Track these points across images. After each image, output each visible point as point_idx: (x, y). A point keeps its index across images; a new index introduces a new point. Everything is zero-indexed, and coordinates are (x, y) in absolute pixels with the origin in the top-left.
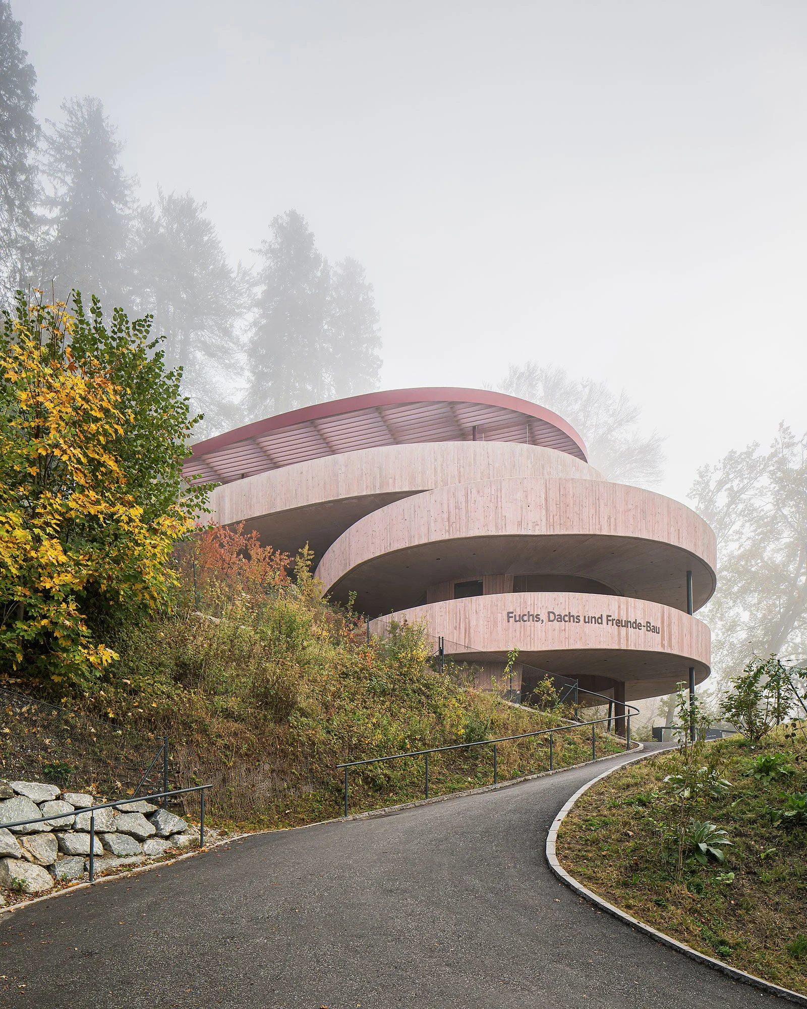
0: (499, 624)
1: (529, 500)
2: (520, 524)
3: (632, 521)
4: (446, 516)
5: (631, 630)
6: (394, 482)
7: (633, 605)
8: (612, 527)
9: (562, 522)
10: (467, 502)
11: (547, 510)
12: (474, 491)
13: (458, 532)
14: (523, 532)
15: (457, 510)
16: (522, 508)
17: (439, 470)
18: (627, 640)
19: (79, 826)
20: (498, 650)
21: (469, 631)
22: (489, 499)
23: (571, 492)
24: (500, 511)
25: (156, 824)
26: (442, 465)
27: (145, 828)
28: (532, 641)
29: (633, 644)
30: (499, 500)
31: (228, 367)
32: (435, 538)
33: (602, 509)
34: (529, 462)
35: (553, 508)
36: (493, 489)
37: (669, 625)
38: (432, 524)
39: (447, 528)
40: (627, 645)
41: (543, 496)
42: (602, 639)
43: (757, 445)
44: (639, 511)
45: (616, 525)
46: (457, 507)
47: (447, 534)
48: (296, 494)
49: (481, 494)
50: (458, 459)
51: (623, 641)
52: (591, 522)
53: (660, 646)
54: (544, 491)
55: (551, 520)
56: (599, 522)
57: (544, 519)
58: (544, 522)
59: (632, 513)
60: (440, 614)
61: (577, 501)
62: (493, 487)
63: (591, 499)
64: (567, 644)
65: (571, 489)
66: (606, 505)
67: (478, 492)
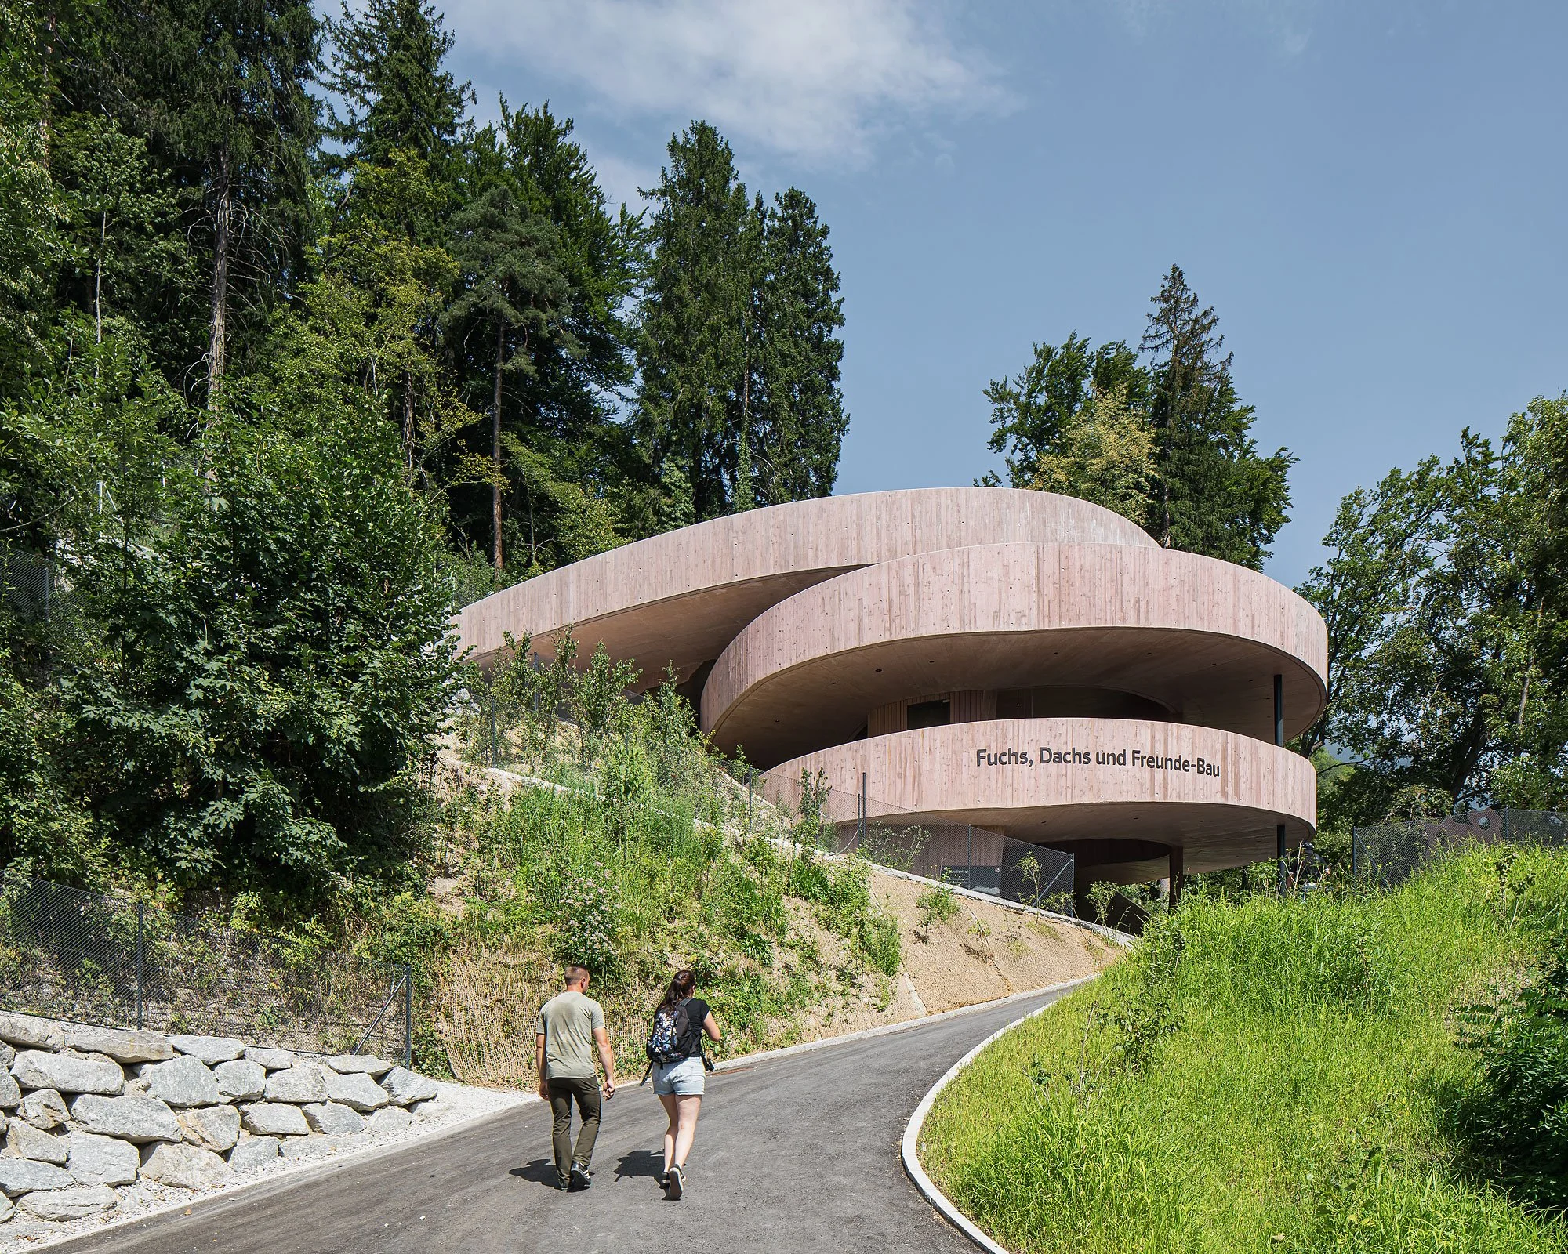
0: (965, 769)
1: (1012, 578)
2: (997, 615)
3: (1174, 605)
4: (885, 605)
6: (816, 555)
7: (1175, 734)
8: (1143, 615)
9: (1063, 610)
10: (917, 584)
11: (1040, 593)
12: (928, 568)
13: (904, 631)
14: (1003, 628)
15: (902, 597)
16: (1000, 592)
17: (884, 532)
18: (1166, 788)
19: (269, 1095)
20: (962, 807)
21: (919, 781)
22: (950, 578)
23: (1077, 564)
24: (966, 595)
25: (390, 1088)
26: (888, 526)
27: (374, 1094)
28: (1015, 794)
29: (1174, 794)
30: (966, 580)
32: (869, 639)
33: (1126, 588)
34: (1023, 516)
35: (1049, 590)
36: (956, 564)
37: (1236, 763)
38: (866, 620)
39: (888, 625)
40: (1165, 796)
41: (1034, 572)
42: (1125, 788)
44: (1186, 588)
45: (1148, 611)
46: (902, 592)
47: (888, 633)
48: (671, 577)
49: (939, 572)
50: (913, 517)
51: (1159, 790)
52: (1108, 607)
53: (1219, 795)
54: (1035, 563)
55: (1046, 609)
56: (1122, 608)
57: (1034, 606)
58: (1034, 612)
59: (1175, 591)
60: (877, 755)
61: (1087, 577)
62: (958, 561)
63: (1108, 574)
64: (1069, 796)
65: (1077, 559)
66: (1133, 582)
67: (934, 568)
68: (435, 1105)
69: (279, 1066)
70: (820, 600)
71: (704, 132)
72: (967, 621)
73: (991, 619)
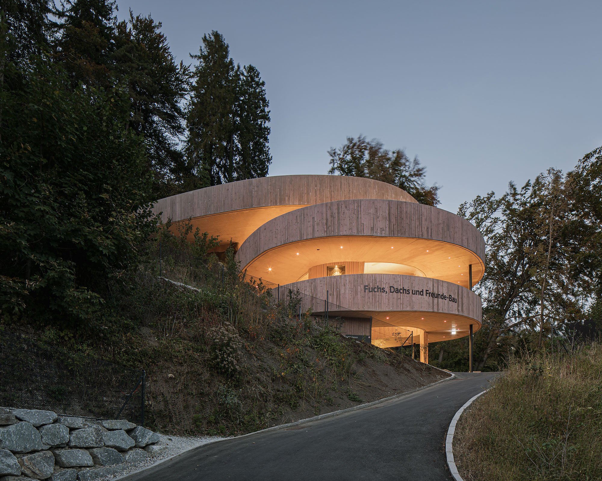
0: (359, 293)
1: (378, 214)
2: (373, 229)
3: (442, 231)
4: (325, 221)
5: (440, 300)
6: (289, 199)
7: (441, 284)
9: (399, 229)
10: (338, 213)
11: (390, 221)
12: (343, 206)
13: (333, 233)
14: (375, 234)
15: (332, 218)
16: (374, 219)
17: (318, 192)
18: (438, 306)
19: (73, 444)
20: (358, 310)
21: (339, 297)
22: (353, 212)
23: (405, 211)
24: (360, 220)
25: (135, 438)
26: (320, 190)
27: (127, 442)
28: (380, 305)
29: (441, 309)
30: (359, 213)
32: (317, 235)
33: (423, 223)
34: (374, 191)
35: (393, 220)
36: (355, 206)
37: (462, 298)
38: (316, 227)
39: (326, 229)
40: (438, 310)
41: (387, 212)
42: (422, 305)
43: (493, 193)
44: (445, 225)
45: (431, 233)
46: (332, 216)
47: (326, 233)
48: (224, 203)
49: (348, 208)
50: (331, 187)
51: (435, 307)
52: (417, 230)
53: (457, 311)
54: (388, 208)
55: (392, 228)
56: (422, 231)
57: (387, 226)
58: (387, 229)
59: (442, 226)
60: (320, 285)
61: (408, 216)
62: (356, 205)
63: (417, 216)
64: (401, 307)
65: (405, 209)
66: (426, 220)
67: (346, 207)
68: (158, 446)
69: (77, 427)
70: (295, 217)
71: (217, 35)
72: (360, 231)
73: (370, 230)
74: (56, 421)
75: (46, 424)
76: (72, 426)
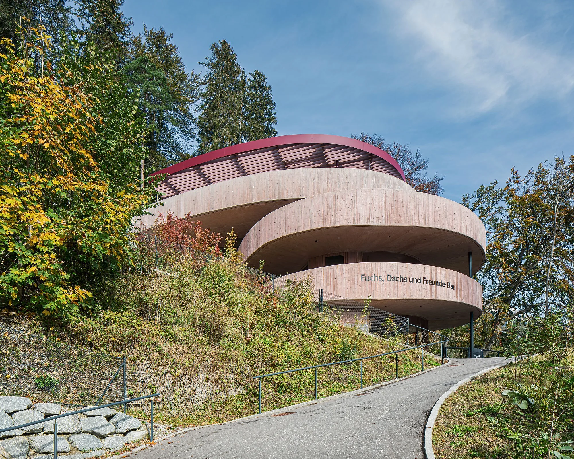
0: (356, 282)
1: (375, 203)
2: (369, 218)
3: (438, 219)
4: (321, 212)
5: (438, 287)
6: (288, 193)
7: (439, 271)
8: (427, 222)
9: (395, 218)
10: (335, 204)
11: (386, 210)
12: (339, 197)
13: (329, 223)
14: (371, 224)
15: (328, 209)
16: (370, 208)
17: (316, 185)
18: (436, 293)
20: (355, 299)
21: (337, 288)
22: (349, 202)
23: (401, 199)
24: (356, 210)
25: (115, 424)
26: (318, 182)
27: (106, 428)
28: (377, 293)
29: (439, 296)
30: (355, 203)
31: (186, 133)
32: (314, 227)
33: (420, 210)
34: (372, 181)
35: (389, 209)
36: (351, 197)
37: (461, 285)
38: (313, 218)
39: (322, 221)
40: (436, 297)
41: (383, 201)
42: (420, 293)
44: (443, 212)
45: (429, 220)
46: (328, 207)
47: (322, 224)
48: (226, 200)
49: (344, 199)
50: (328, 179)
51: (433, 294)
52: (413, 218)
53: (455, 297)
54: (384, 197)
55: (389, 217)
56: (419, 218)
57: (384, 216)
58: (384, 218)
59: (439, 213)
60: (318, 275)
61: (405, 205)
62: (352, 195)
63: (413, 204)
64: (399, 295)
65: (401, 197)
66: (423, 208)
67: (342, 198)
68: (140, 432)
69: (52, 413)
70: (293, 210)
71: (225, 44)
72: (356, 220)
73: (366, 220)
74: (29, 408)
75: (20, 411)
76: (48, 412)
